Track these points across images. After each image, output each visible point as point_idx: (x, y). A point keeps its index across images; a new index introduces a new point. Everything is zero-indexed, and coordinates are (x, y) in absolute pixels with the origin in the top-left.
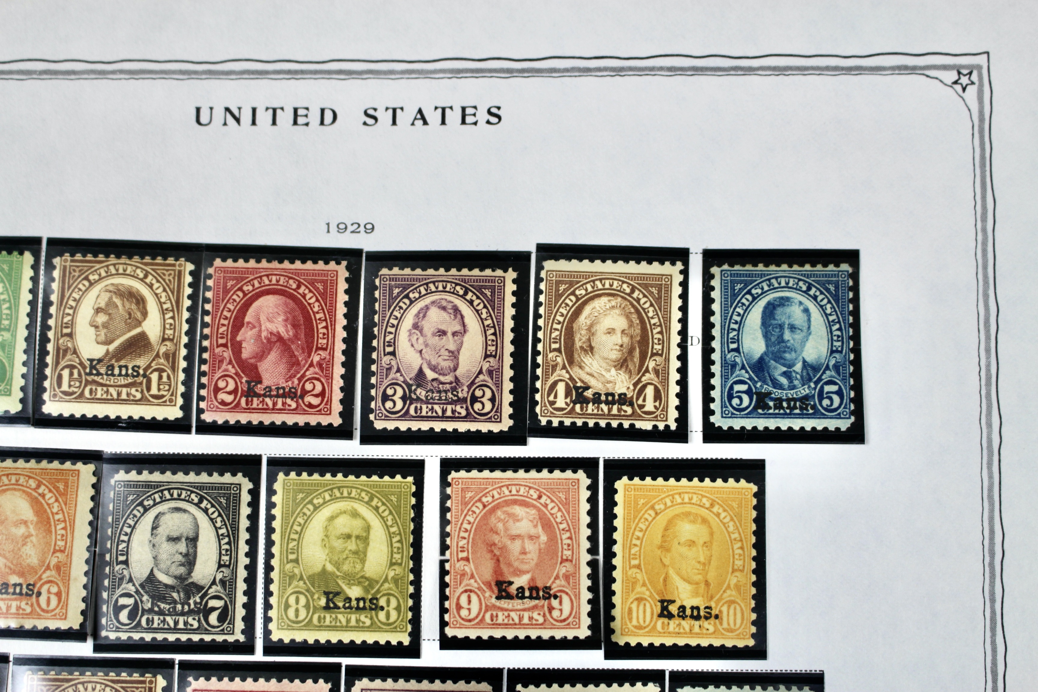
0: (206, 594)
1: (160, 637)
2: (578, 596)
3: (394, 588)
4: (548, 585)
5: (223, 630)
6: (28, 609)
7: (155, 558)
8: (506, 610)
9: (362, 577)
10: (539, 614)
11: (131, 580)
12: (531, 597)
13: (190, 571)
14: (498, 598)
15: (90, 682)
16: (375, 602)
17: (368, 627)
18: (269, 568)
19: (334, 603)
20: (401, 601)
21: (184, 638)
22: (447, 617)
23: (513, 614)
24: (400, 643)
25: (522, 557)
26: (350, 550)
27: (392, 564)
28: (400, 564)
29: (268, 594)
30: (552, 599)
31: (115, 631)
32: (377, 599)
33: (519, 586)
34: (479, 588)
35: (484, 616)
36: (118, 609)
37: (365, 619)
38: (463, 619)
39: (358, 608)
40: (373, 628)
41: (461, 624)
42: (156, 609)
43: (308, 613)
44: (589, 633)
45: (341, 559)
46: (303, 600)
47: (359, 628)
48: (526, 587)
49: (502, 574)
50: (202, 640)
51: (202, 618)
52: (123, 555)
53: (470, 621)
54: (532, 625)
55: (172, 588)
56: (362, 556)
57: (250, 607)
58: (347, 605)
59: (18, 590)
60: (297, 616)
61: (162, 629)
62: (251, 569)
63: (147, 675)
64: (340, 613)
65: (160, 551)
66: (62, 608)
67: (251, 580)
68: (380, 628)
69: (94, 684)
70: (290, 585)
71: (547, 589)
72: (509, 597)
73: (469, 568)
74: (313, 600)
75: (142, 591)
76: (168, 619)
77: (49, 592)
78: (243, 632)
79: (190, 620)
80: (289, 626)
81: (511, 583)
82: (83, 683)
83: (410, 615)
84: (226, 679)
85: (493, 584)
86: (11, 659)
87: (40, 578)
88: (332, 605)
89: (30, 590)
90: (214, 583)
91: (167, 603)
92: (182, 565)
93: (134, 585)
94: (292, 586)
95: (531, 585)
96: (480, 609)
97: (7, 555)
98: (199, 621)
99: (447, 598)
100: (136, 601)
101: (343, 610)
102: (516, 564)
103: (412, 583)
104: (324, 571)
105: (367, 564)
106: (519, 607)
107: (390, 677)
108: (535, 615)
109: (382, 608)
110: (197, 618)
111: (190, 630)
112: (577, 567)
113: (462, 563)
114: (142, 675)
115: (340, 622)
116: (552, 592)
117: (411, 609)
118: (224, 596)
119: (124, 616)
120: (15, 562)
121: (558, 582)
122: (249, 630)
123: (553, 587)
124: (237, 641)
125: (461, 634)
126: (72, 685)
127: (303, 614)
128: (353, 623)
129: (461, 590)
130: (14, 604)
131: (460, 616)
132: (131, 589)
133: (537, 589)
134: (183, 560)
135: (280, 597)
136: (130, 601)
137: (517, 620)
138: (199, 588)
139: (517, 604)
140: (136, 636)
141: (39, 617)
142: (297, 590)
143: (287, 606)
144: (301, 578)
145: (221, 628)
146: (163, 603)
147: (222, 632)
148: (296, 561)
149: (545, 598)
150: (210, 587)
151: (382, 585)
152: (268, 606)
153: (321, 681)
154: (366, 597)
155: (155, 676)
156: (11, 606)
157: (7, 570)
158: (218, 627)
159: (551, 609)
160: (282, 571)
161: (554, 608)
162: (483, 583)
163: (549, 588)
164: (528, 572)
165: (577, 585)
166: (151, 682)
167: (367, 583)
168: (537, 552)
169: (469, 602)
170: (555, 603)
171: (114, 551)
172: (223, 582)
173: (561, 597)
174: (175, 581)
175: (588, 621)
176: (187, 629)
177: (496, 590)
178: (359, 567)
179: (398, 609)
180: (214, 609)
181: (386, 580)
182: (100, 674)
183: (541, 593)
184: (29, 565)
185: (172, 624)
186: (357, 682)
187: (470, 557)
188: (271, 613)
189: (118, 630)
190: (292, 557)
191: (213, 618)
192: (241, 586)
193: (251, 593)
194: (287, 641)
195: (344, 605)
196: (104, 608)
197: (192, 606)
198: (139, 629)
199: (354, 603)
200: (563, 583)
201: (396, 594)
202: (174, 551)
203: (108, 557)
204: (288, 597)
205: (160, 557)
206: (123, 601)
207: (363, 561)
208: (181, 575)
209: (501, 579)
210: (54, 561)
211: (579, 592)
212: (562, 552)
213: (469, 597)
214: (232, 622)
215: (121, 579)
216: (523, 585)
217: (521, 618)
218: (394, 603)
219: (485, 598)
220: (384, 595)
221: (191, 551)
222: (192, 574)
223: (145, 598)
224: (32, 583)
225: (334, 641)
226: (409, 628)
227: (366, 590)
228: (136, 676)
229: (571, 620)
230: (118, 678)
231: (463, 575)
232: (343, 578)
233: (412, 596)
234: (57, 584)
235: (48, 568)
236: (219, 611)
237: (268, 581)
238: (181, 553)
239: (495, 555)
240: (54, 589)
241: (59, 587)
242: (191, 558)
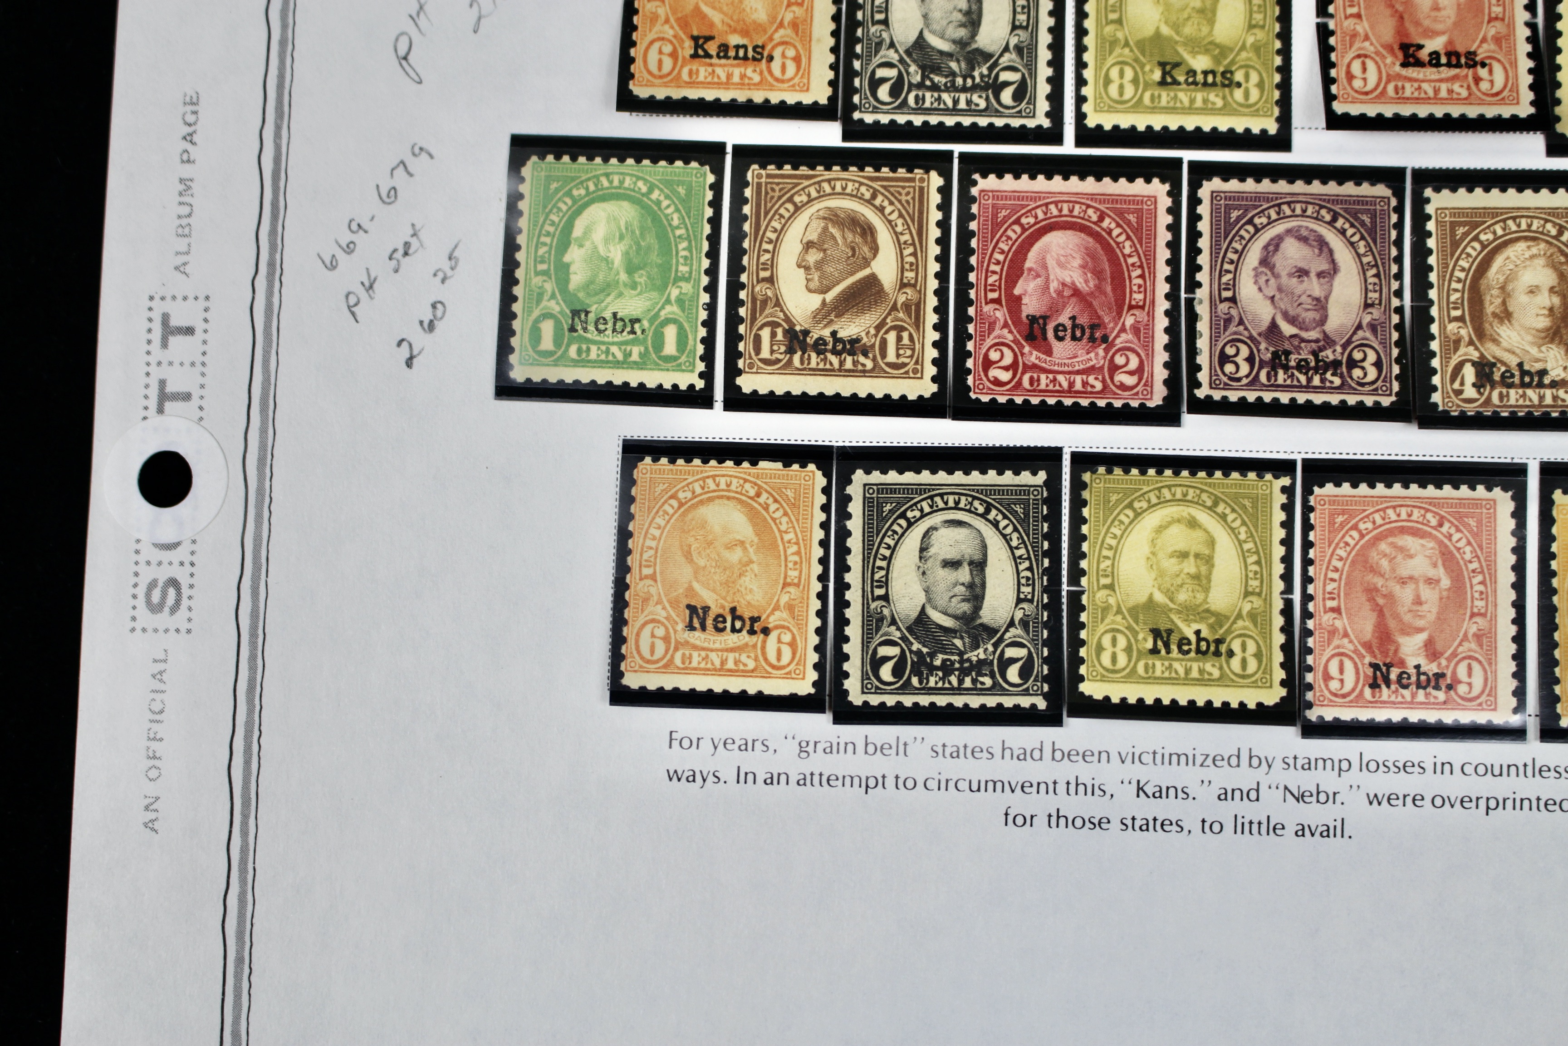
0: (996, 64)
1: (934, 120)
2: (1514, 64)
3: (1255, 58)
4: (1472, 50)
5: (1020, 112)
6: (757, 78)
7: (925, 16)
8: (1416, 80)
9: (1211, 43)
10: (1462, 86)
11: (892, 45)
12: (1449, 65)
13: (974, 35)
14: (1404, 65)
15: (838, 179)
16: (1229, 75)
17: (1220, 109)
18: (1081, 32)
19: (1172, 77)
20: (1264, 75)
21: (967, 121)
22: (1334, 89)
23: (1425, 86)
24: (1264, 132)
25: (1434, 14)
26: (1194, 8)
27: (1251, 27)
28: (1263, 27)
29: (1080, 65)
30: (1479, 67)
31: (872, 112)
32: (1232, 73)
33: (1432, 50)
34: (1377, 53)
35: (1385, 88)
36: (875, 84)
37: (1215, 98)
38: (1356, 91)
39: (1205, 84)
40: (1227, 110)
41: (1353, 98)
42: (928, 83)
43: (1136, 90)
44: (1532, 110)
45: (1181, 20)
46: (1129, 73)
47: (1208, 109)
48: (1442, 52)
49: (1407, 35)
50: (991, 125)
51: (991, 96)
52: (880, 12)
53: (1367, 93)
54: (1452, 99)
55: (950, 55)
56: (1210, 15)
57: (1056, 81)
58: (1191, 80)
59: (741, 53)
60: (1121, 94)
61: (936, 109)
62: (1058, 31)
63: (916, 171)
64: (1181, 90)
65: (933, 7)
66: (802, 77)
67: (1057, 47)
68: (1236, 110)
69: (844, 183)
70: (1110, 53)
71: (1471, 55)
72: (1419, 64)
73: (1362, 27)
74: (1144, 73)
75: (908, 60)
76: (945, 96)
77: (783, 55)
78: (1048, 115)
79: (975, 98)
80: (1110, 107)
81: (1420, 47)
82: (829, 181)
83: (1277, 94)
84: (1025, 177)
85: (1396, 47)
86: (729, 149)
87: (771, 39)
88: (1169, 80)
89: (758, 53)
90: (1006, 49)
91: (943, 76)
92: (962, 25)
93: (897, 51)
94: (1115, 54)
95: (1449, 49)
96: (1380, 79)
97: (725, 8)
98: (987, 99)
99: (1333, 65)
100: (900, 72)
101: (1184, 86)
102: (1426, 23)
103: (1279, 52)
104: (1158, 35)
105: (1218, 27)
106: (1433, 77)
107: (1250, 176)
108: (1456, 87)
109: (1239, 85)
110: (984, 95)
111: (975, 111)
112: (1511, 26)
113: (1351, 21)
114: (910, 171)
115: (1181, 102)
116: (1478, 59)
117: (1278, 86)
118: (1020, 67)
119: (883, 92)
120: (735, 17)
121: (1485, 46)
122: (1056, 114)
123: (1480, 51)
124: (1040, 127)
125: (1355, 110)
126: (814, 183)
127: (1129, 91)
128: (1199, 103)
129: (1351, 55)
130: (737, 72)
131: (1352, 88)
132: (893, 56)
133: (1458, 55)
134: (964, 19)
135: (1097, 69)
136: (892, 73)
137: (1431, 93)
138: (987, 56)
139: (1430, 73)
140: (901, 119)
141: (772, 88)
142: (1120, 59)
143: (1107, 81)
144: (1127, 44)
145: (1018, 109)
146: (937, 75)
147: (1019, 115)
148: (1119, 22)
149: (1468, 66)
150: (1001, 55)
151: (1238, 54)
152: (1081, 82)
153: (1156, 181)
154: (1216, 69)
155: (927, 172)
156: (732, 74)
157: (726, 28)
158: (1013, 107)
159: (1477, 80)
160: (1100, 37)
161: (1481, 79)
162: (1382, 46)
163: (1474, 53)
164: (1443, 33)
165: (1511, 51)
166: (922, 180)
167: (1217, 51)
168: (1455, 7)
169: (1364, 70)
170: (1483, 72)
171: (868, 7)
172: (1019, 49)
173: (1490, 65)
174: (953, 47)
175: (1531, 96)
176: (971, 110)
177: (1400, 55)
178: (1205, 30)
179: (1260, 85)
180: (1007, 84)
181: (1243, 48)
182: (853, 169)
183: (1463, 60)
184: (754, 22)
185: (950, 104)
186: (1205, 183)
187: (1363, 13)
188: (1085, 91)
189: (875, 110)
190: (1113, 16)
191: (1006, 96)
192: (1044, 55)
193: (1057, 63)
194: (1108, 127)
195: (1186, 80)
196: (857, 82)
197: (978, 80)
198: (905, 110)
199: (1200, 78)
200: (1493, 47)
201: (1257, 66)
202: (951, 7)
203: (859, 15)
204: (1108, 70)
205: (931, 15)
206: (881, 73)
207: (1212, 22)
208: (962, 38)
209: (1406, 41)
210: (789, 17)
211: (1516, 59)
212: (1490, 8)
213: (1364, 64)
214: (1033, 101)
215: (879, 45)
216: (1437, 49)
217: (1437, 91)
218: (1254, 78)
219: (1385, 65)
220: (1241, 67)
221: (974, 7)
222: (977, 38)
223: (913, 68)
224: (760, 44)
225: (1173, 127)
226: (1276, 111)
227: (1217, 60)
228: (902, 172)
229: (1506, 93)
230: (877, 174)
231: (1354, 35)
232: (1185, 44)
233: (1279, 69)
234: (795, 47)
235: (781, 25)
236: (1014, 86)
237: (1080, 49)
238: (960, 11)
239: (1396, 11)
240: (791, 53)
241: (797, 50)
242: (974, 16)
